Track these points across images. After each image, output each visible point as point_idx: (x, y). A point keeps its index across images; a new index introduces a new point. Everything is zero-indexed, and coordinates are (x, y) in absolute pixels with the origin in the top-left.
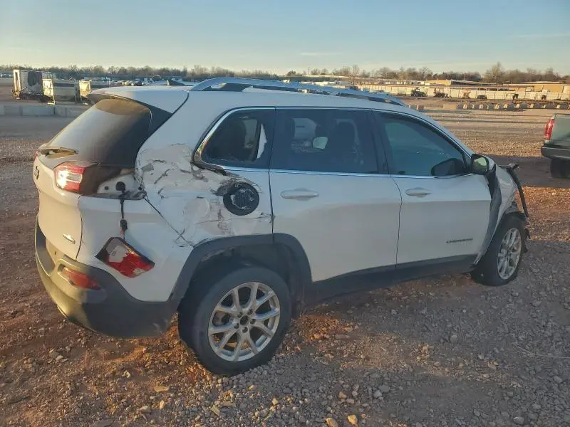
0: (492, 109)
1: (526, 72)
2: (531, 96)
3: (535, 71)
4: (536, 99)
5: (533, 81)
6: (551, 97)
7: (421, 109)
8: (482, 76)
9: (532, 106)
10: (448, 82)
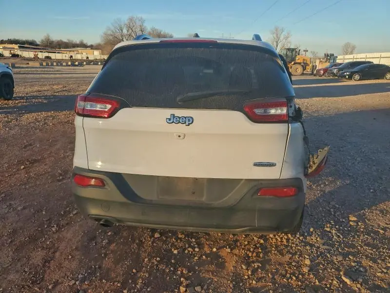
0: (61, 65)
1: (67, 41)
2: (79, 57)
3: (72, 41)
4: (83, 59)
5: (74, 47)
6: (91, 58)
7: (13, 66)
8: (38, 43)
9: (85, 63)
10: (16, 46)
